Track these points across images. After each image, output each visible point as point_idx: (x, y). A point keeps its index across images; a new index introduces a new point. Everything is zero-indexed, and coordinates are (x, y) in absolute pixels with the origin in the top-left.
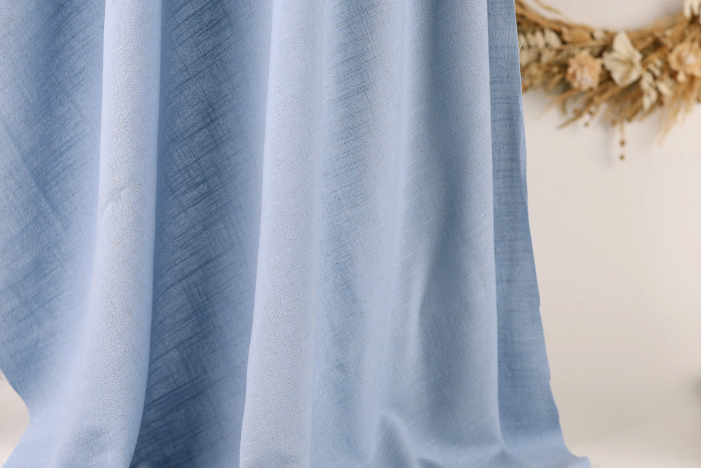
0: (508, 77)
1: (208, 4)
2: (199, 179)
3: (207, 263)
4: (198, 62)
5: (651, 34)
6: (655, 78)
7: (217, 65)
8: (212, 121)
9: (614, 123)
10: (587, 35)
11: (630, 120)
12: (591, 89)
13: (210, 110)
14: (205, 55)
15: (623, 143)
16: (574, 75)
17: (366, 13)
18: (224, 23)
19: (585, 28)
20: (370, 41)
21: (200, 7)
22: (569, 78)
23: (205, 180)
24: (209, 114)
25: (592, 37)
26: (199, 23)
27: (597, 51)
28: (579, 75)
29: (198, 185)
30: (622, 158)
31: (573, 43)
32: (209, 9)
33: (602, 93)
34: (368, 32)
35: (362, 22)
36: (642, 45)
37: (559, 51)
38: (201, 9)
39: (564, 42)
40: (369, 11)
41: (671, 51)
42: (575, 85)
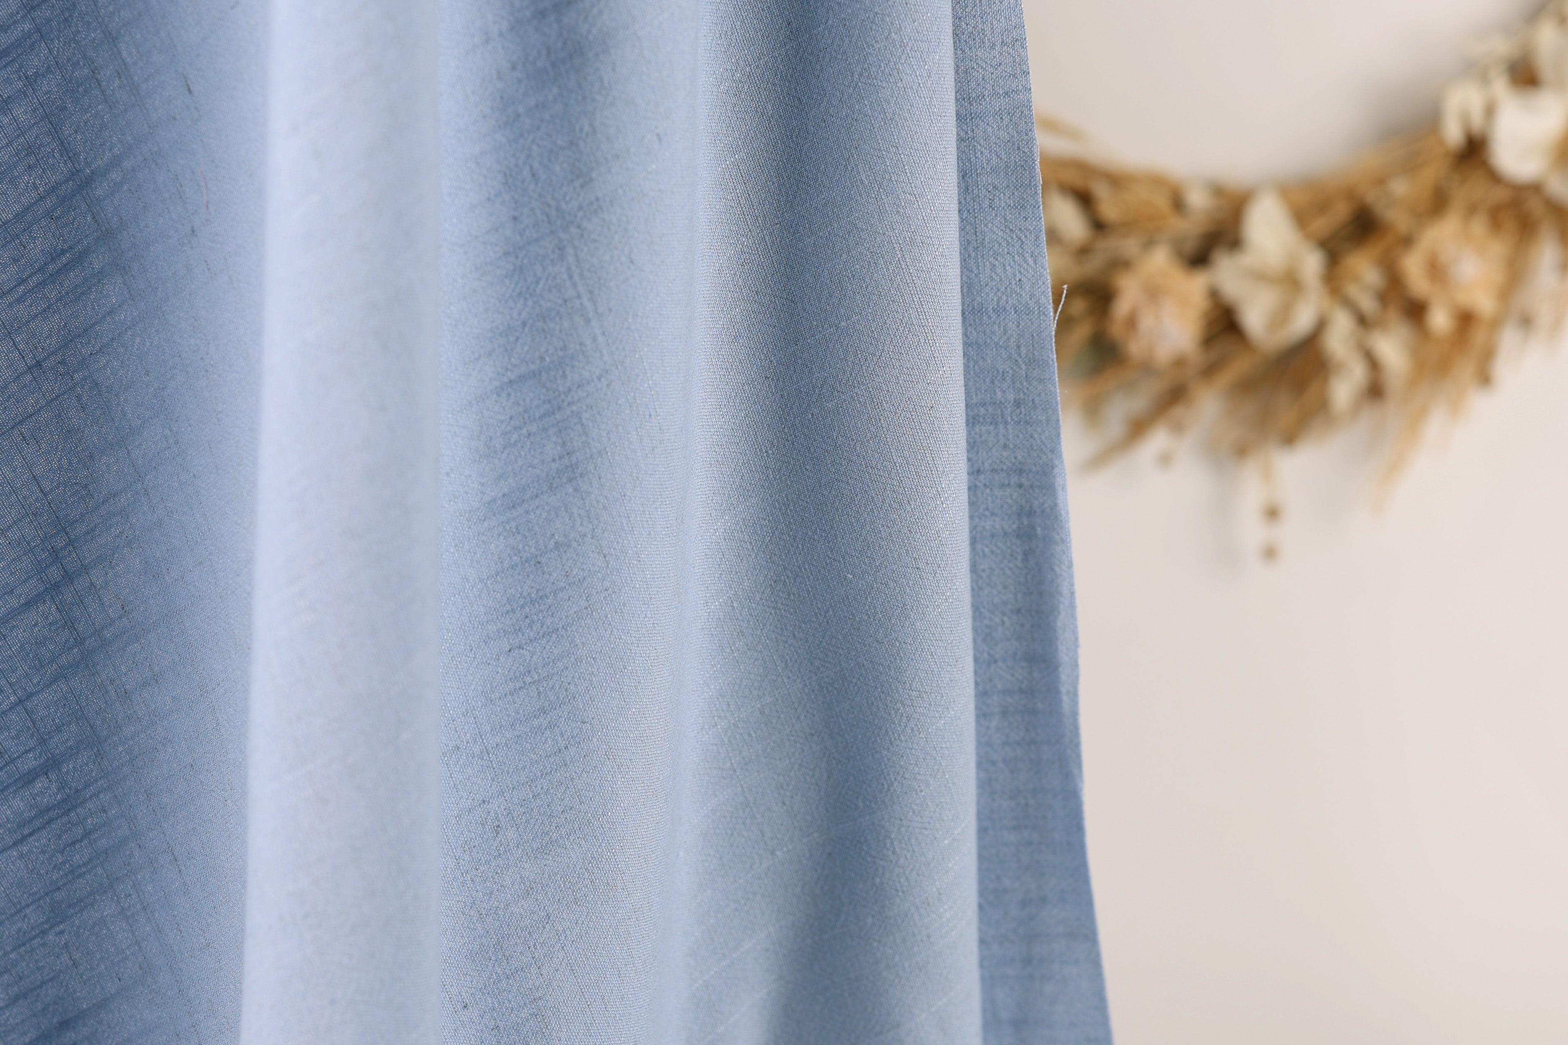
0: (1018, 404)
1: (42, 198)
2: (30, 762)
3: (65, 1025)
4: (14, 387)
5: (1350, 193)
6: (1363, 321)
7: (79, 397)
8: (68, 577)
9: (1241, 451)
10: (1162, 202)
11: (1290, 439)
12: (1179, 362)
13: (60, 542)
14: (39, 364)
15: (1272, 513)
16: (1132, 322)
17: (573, 230)
18: (97, 262)
19: (1157, 181)
20: (588, 321)
21: (17, 208)
22: (1116, 329)
23: (51, 765)
24: (55, 554)
25: (1178, 204)
26: (16, 260)
27: (1190, 246)
28: (1146, 322)
29: (28, 779)
30: (1270, 553)
31: (1128, 226)
32: (48, 214)
33: (1209, 371)
34: (581, 289)
35: (562, 258)
36: (1323, 224)
37: (1084, 251)
38: (18, 217)
39: (1099, 226)
40: (585, 224)
41: (1407, 242)
42: (1135, 348)
